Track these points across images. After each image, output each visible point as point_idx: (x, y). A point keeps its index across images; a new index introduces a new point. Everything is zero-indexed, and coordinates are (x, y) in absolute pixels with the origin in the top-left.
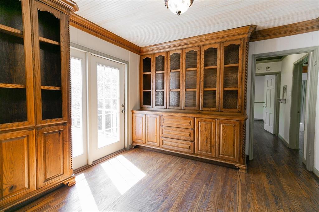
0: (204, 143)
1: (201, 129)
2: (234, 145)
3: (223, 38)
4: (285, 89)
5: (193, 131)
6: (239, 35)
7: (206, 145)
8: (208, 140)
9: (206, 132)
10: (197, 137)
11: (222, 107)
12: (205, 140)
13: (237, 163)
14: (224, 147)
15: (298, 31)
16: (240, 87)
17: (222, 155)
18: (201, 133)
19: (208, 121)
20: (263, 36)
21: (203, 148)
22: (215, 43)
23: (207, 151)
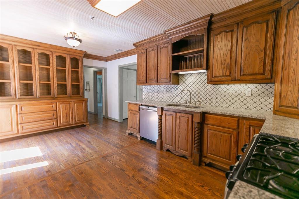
0: (65, 117)
1: (62, 109)
2: (83, 114)
3: (69, 52)
4: (88, 83)
5: (55, 112)
6: (78, 53)
7: (67, 118)
8: (68, 115)
9: (66, 110)
10: (59, 115)
11: (71, 94)
12: (65, 115)
13: (85, 122)
14: (78, 117)
15: (100, 59)
16: (81, 83)
17: (77, 121)
18: (62, 111)
19: (67, 103)
20: (87, 57)
21: (64, 121)
22: (63, 53)
23: (68, 122)
